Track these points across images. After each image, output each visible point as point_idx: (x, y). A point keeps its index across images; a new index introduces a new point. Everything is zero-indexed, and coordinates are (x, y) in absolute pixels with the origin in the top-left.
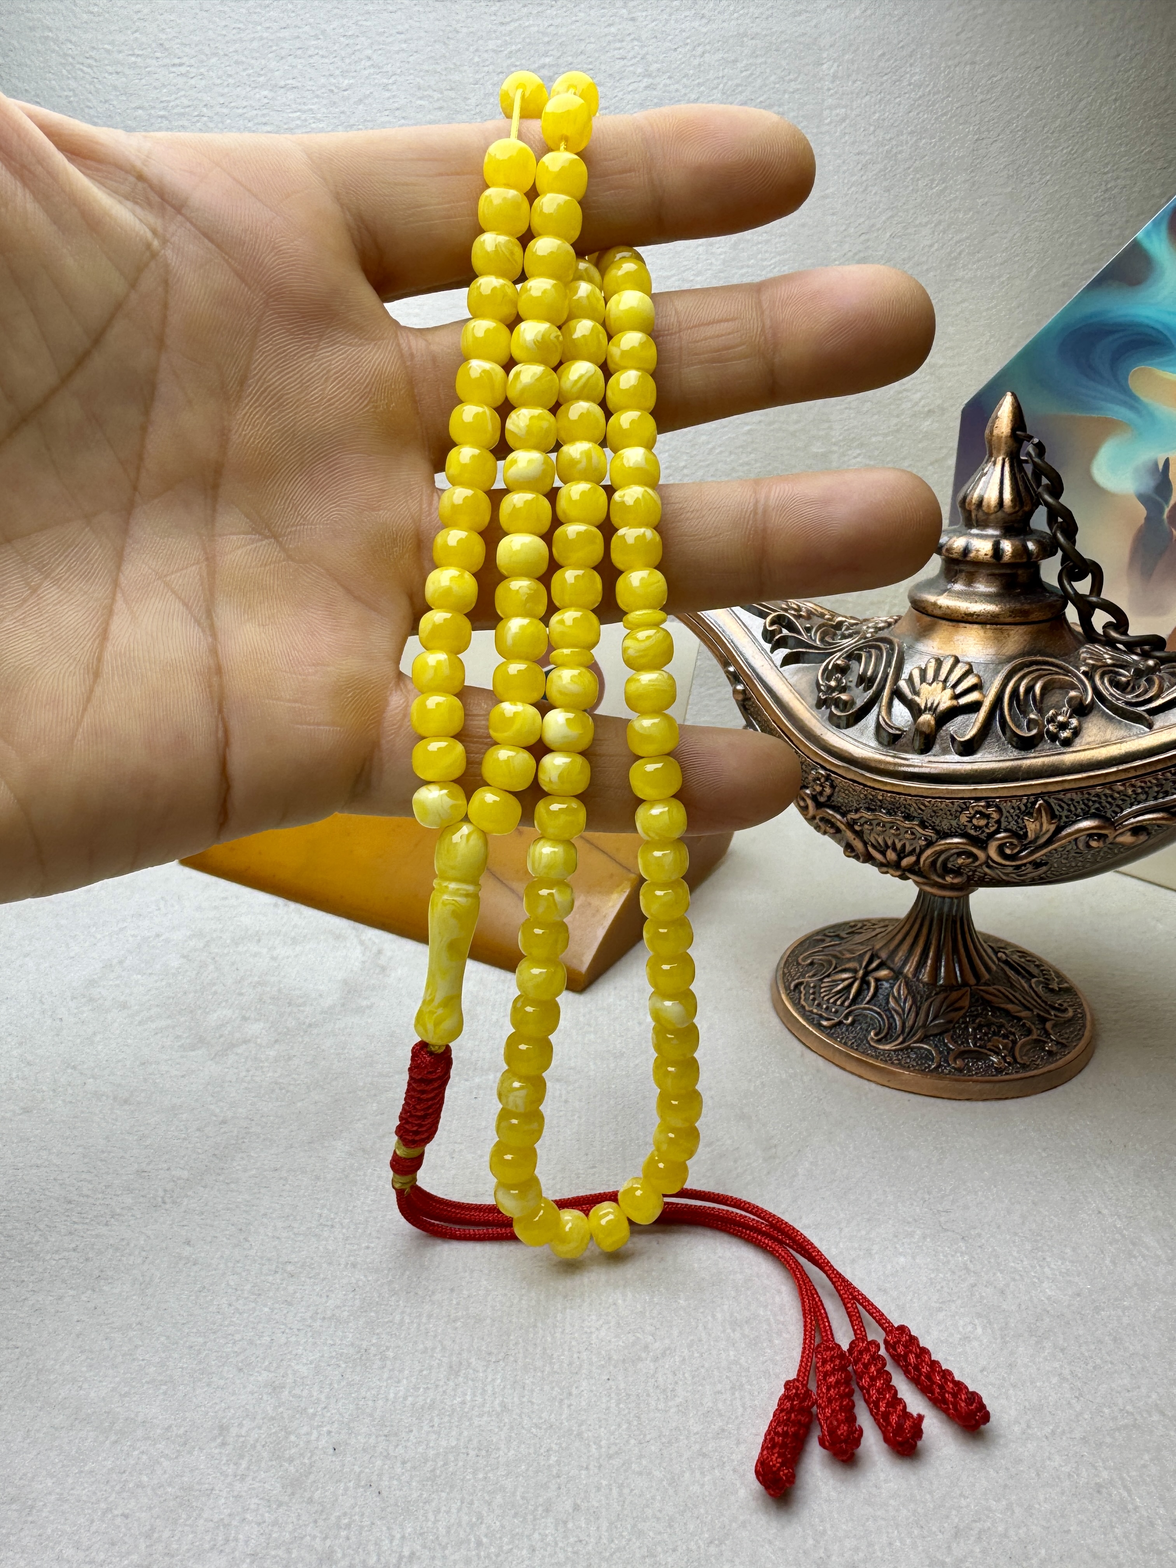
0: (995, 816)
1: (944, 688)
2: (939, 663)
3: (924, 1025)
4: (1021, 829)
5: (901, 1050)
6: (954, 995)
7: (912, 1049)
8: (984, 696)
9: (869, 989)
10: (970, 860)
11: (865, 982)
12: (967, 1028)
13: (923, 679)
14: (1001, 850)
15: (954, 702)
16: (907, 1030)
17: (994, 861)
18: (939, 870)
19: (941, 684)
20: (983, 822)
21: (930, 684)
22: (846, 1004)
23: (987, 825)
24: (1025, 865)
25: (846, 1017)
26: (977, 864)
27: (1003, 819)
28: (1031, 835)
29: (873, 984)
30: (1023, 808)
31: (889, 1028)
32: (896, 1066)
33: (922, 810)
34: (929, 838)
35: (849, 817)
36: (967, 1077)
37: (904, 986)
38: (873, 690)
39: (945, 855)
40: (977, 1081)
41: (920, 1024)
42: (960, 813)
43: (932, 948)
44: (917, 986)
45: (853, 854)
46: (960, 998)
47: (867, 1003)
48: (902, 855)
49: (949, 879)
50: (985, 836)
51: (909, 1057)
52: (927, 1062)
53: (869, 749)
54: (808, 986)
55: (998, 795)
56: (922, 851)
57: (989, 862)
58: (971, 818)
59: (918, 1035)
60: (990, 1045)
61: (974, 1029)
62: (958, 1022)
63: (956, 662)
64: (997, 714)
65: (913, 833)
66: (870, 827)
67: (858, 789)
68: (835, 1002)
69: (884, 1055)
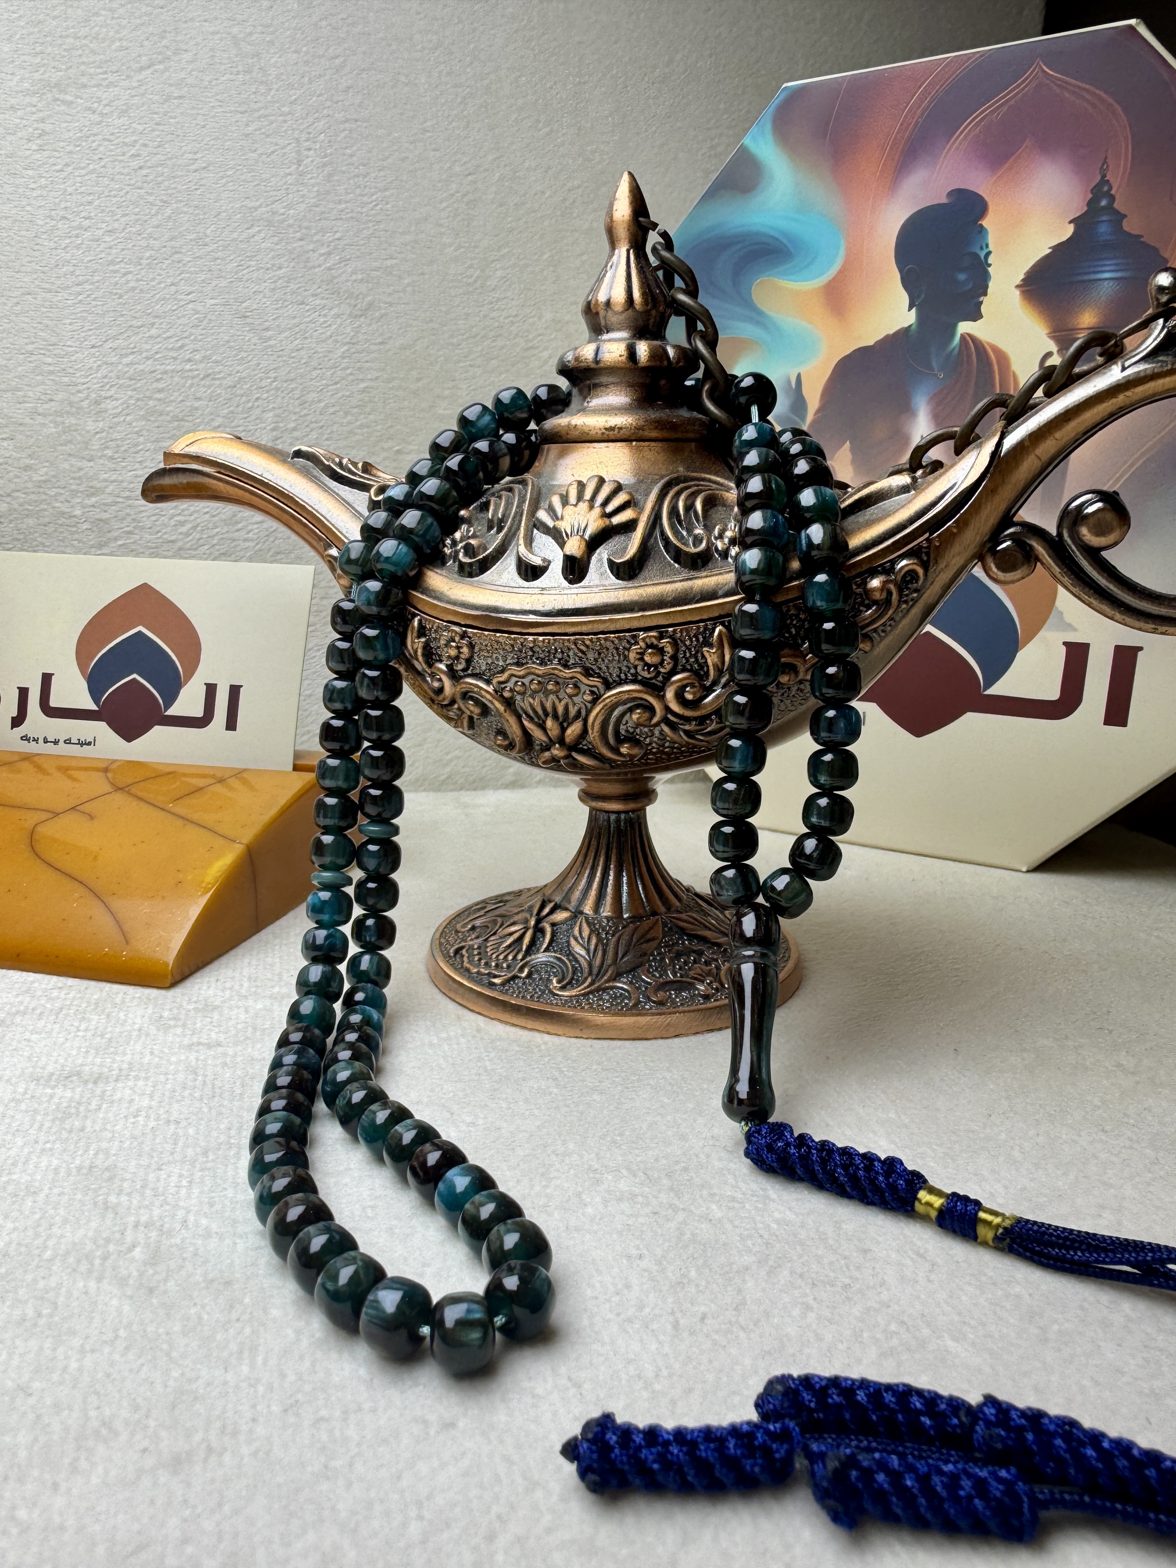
0: (669, 649)
1: (591, 507)
2: (582, 486)
3: (615, 962)
4: (701, 667)
5: (591, 992)
6: (646, 924)
7: (604, 990)
8: (639, 514)
9: (544, 936)
10: (646, 715)
11: (539, 930)
12: (663, 959)
13: (565, 501)
14: (680, 696)
15: (607, 522)
16: (595, 971)
17: (674, 714)
18: (612, 740)
19: (586, 504)
20: (656, 660)
21: (575, 505)
22: (520, 956)
23: (661, 664)
24: (708, 717)
25: (521, 969)
26: (655, 721)
27: (679, 655)
28: (713, 673)
29: (548, 929)
30: (701, 638)
31: (574, 973)
32: (587, 1011)
33: (583, 652)
34: (595, 689)
35: (495, 681)
36: (671, 1010)
37: (585, 925)
38: (506, 529)
39: (616, 713)
40: (684, 1012)
41: (609, 962)
42: (629, 650)
43: (611, 878)
44: (600, 922)
45: (506, 743)
46: (651, 928)
47: (544, 951)
48: (565, 724)
49: (624, 750)
50: (660, 678)
51: (601, 999)
52: (622, 1001)
53: (511, 590)
54: (471, 947)
55: (670, 622)
56: (589, 712)
57: (669, 716)
58: (642, 654)
59: (608, 974)
60: (692, 973)
61: (671, 959)
62: (653, 954)
63: (602, 481)
64: (657, 532)
65: (576, 686)
66: (522, 689)
67: (502, 640)
68: (505, 958)
69: (571, 1001)
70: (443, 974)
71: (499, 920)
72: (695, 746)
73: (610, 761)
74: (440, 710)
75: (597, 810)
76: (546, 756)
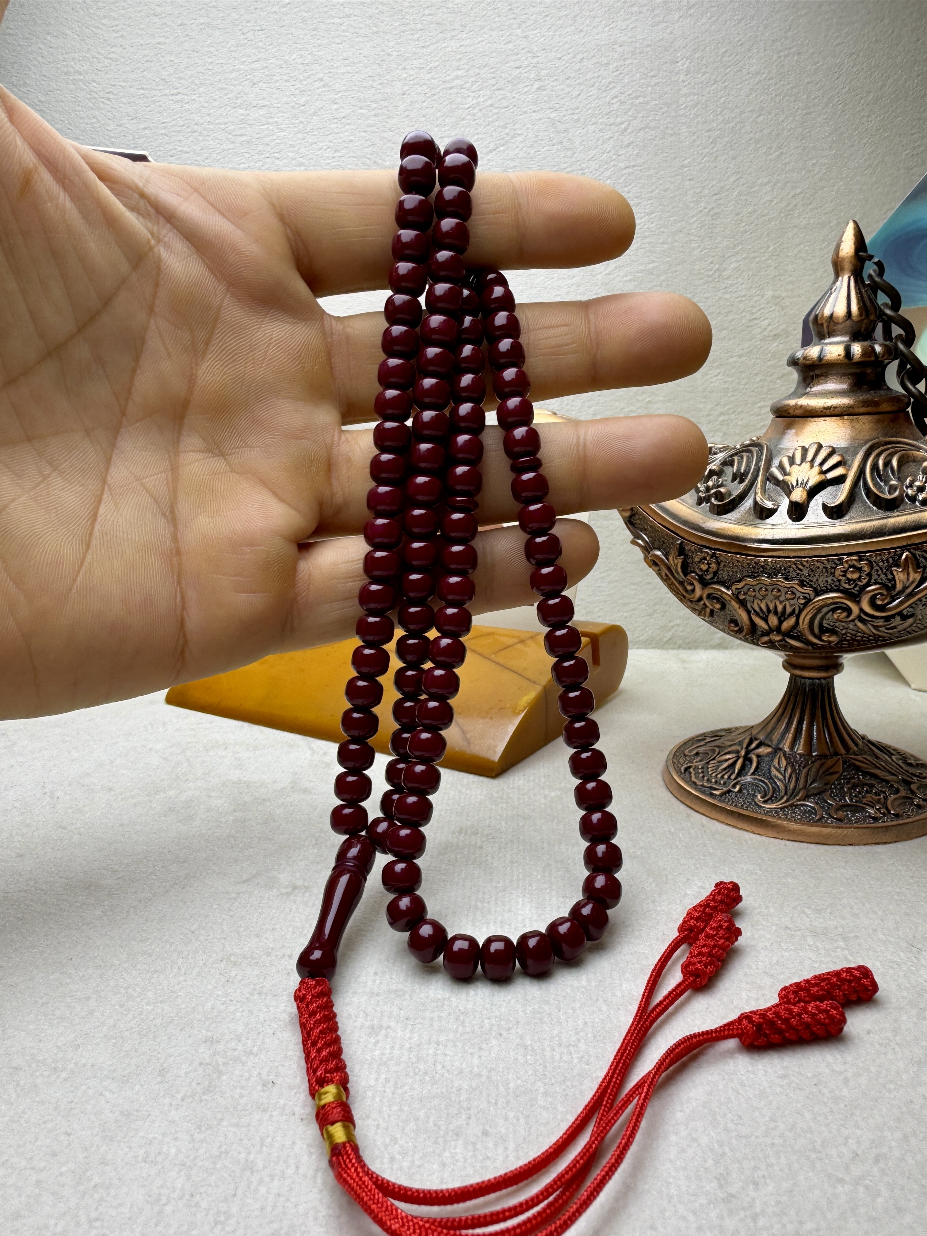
0: (866, 569)
1: (812, 467)
2: (805, 450)
3: (805, 787)
4: (890, 580)
5: (787, 807)
6: (830, 762)
7: (796, 806)
8: (848, 470)
9: (751, 763)
10: (845, 614)
11: (747, 760)
12: (842, 788)
13: (792, 461)
14: (872, 602)
15: (823, 477)
16: (790, 792)
17: (866, 614)
18: (816, 630)
19: (808, 465)
20: (855, 576)
21: (800, 465)
22: (733, 777)
23: (859, 579)
24: (893, 616)
25: (734, 786)
26: (851, 618)
27: (874, 572)
28: (899, 586)
29: (755, 759)
30: (891, 561)
31: (774, 792)
32: (783, 820)
33: (801, 570)
34: (807, 596)
35: (733, 588)
36: (847, 825)
37: (783, 758)
38: (747, 481)
39: (822, 612)
40: (857, 828)
41: (801, 786)
42: (835, 568)
43: (804, 726)
44: (795, 757)
45: (736, 628)
46: (833, 765)
47: (751, 774)
48: (783, 619)
49: (825, 638)
50: (857, 588)
51: (794, 812)
52: (810, 815)
53: (747, 525)
54: (696, 768)
55: (869, 549)
56: (801, 611)
57: (862, 615)
58: (845, 572)
59: (800, 795)
60: (864, 800)
61: (849, 789)
62: (834, 784)
63: (820, 447)
64: (861, 483)
65: (793, 593)
66: (753, 594)
67: (741, 560)
68: (722, 777)
69: (771, 812)
70: (675, 785)
71: (717, 750)
72: (880, 636)
73: (813, 644)
74: (689, 603)
75: (796, 676)
76: (766, 639)
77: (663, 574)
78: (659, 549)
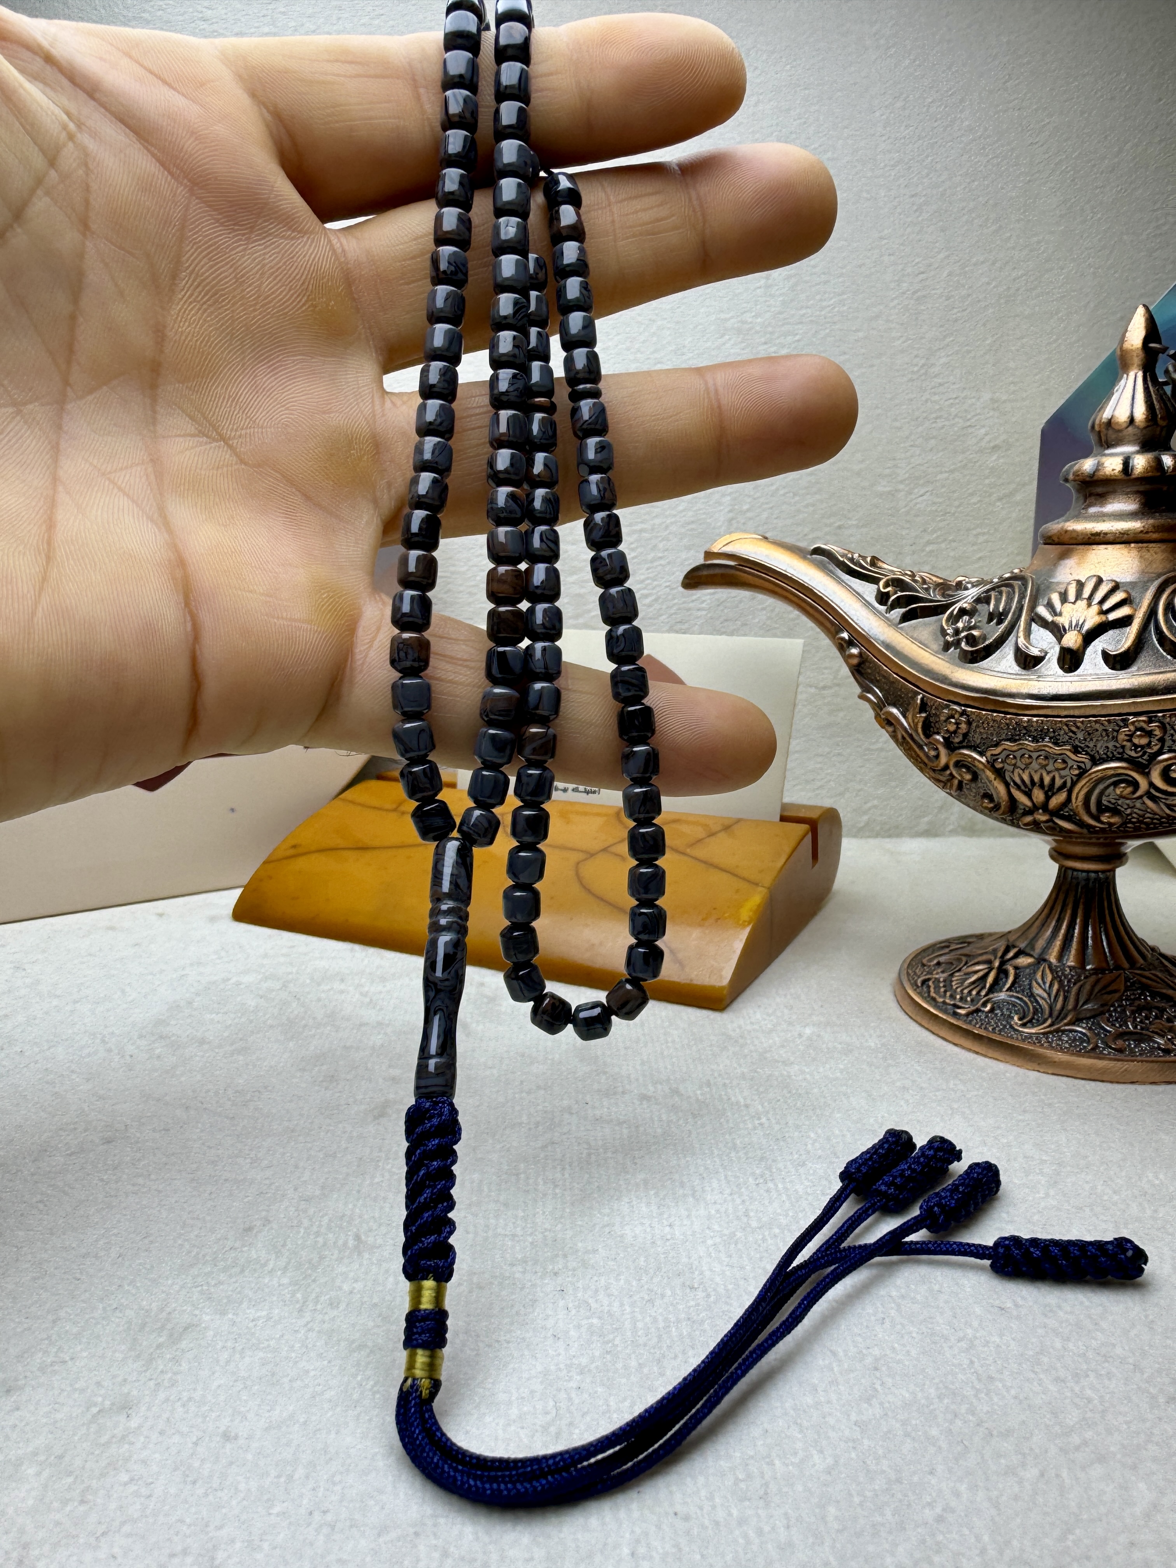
0: (1158, 732)
1: (1089, 605)
2: (1080, 585)
3: (1075, 1008)
5: (1050, 1032)
6: (1108, 977)
7: (1064, 1031)
8: (1135, 610)
9: (1007, 977)
10: (1130, 789)
11: (1002, 972)
12: (1124, 1011)
13: (1065, 598)
14: (1165, 774)
15: (1103, 618)
16: (1055, 1013)
17: (1158, 789)
18: (1093, 809)
19: (1085, 602)
20: (1144, 741)
21: (1074, 603)
22: (983, 993)
23: (1149, 745)
25: (984, 1004)
26: (1138, 794)
27: (1167, 738)
29: (1012, 972)
31: (1035, 1013)
32: (1047, 1048)
33: (1074, 733)
34: (1082, 765)
35: (988, 754)
36: (1129, 1058)
37: (1048, 971)
38: (1006, 623)
39: (1101, 787)
40: (1142, 1061)
41: (1070, 1007)
42: (1118, 731)
43: (1076, 931)
44: (1063, 970)
45: (991, 805)
46: (1113, 981)
47: (1007, 990)
48: (1050, 793)
49: (1104, 819)
50: (1145, 757)
51: (1060, 1039)
52: (1081, 1043)
53: (1009, 676)
54: (937, 981)
55: (1161, 708)
56: (1074, 784)
57: (1153, 791)
58: (1131, 736)
59: (1069, 1018)
60: (1152, 1028)
61: (1133, 1012)
62: (1113, 1005)
63: (1100, 581)
64: (1152, 627)
65: (1064, 761)
66: (1013, 762)
67: (998, 719)
68: (970, 992)
69: (1031, 1037)
70: (910, 1001)
71: (964, 959)
72: (1175, 818)
73: (1089, 827)
74: (932, 774)
75: (1067, 868)
76: (1029, 819)
77: (900, 737)
78: (894, 705)
